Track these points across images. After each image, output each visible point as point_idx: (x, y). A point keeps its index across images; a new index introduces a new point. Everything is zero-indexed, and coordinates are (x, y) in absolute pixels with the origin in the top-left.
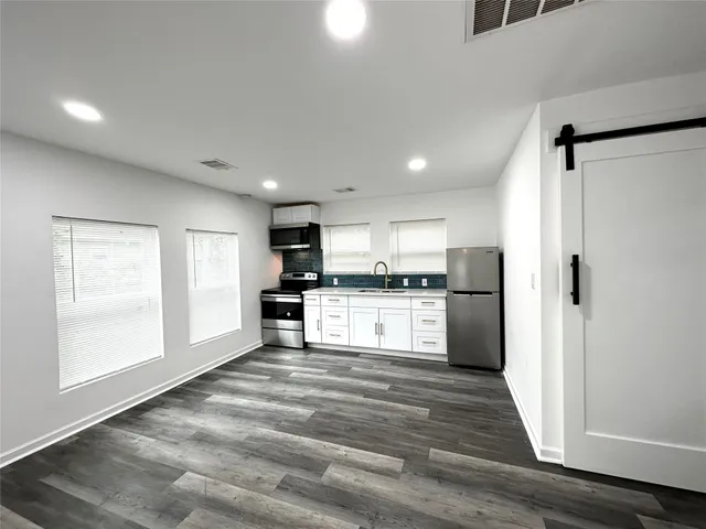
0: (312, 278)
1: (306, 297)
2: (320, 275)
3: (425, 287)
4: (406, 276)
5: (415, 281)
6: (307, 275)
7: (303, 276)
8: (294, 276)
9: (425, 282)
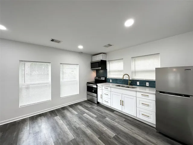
0: (103, 79)
1: (98, 86)
2: (106, 78)
3: (147, 87)
4: (138, 81)
5: (143, 83)
6: (102, 78)
7: (101, 78)
8: (99, 78)
9: (147, 84)
